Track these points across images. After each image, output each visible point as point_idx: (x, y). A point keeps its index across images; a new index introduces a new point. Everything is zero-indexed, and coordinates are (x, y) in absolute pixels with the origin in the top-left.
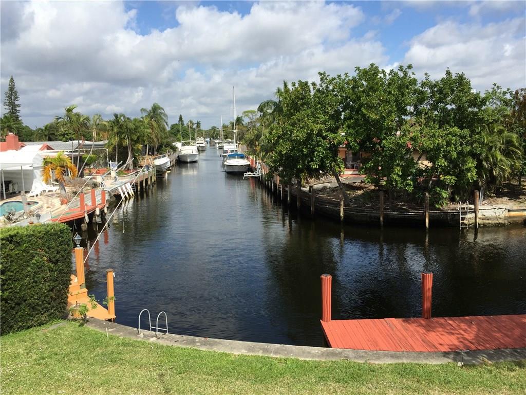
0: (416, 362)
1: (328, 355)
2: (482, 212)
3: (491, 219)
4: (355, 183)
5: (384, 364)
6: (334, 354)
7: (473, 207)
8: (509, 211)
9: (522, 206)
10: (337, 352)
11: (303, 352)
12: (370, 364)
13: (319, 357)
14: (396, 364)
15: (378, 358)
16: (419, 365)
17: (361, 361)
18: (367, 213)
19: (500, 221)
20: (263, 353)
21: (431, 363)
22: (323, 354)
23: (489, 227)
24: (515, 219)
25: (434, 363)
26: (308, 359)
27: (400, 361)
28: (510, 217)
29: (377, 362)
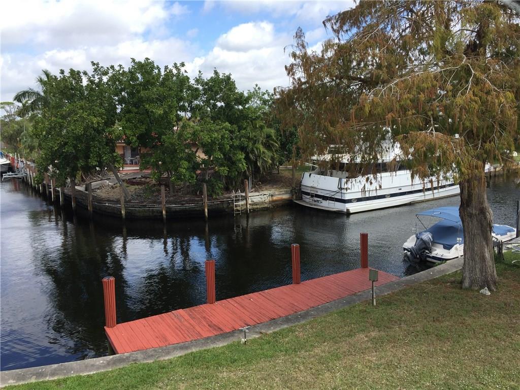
0: (205, 348)
1: (114, 362)
2: (251, 199)
3: (258, 204)
4: (135, 178)
5: (174, 358)
6: (121, 360)
7: (244, 194)
8: (272, 196)
9: (282, 191)
10: (124, 357)
11: (86, 366)
12: (159, 361)
13: (104, 367)
14: (185, 355)
15: (168, 353)
16: (208, 351)
17: (150, 361)
18: (149, 208)
19: (266, 206)
20: (36, 379)
21: (217, 346)
22: (108, 364)
23: (258, 211)
24: (277, 203)
25: (221, 345)
26: (92, 373)
27: (190, 351)
28: (273, 201)
29: (166, 358)
